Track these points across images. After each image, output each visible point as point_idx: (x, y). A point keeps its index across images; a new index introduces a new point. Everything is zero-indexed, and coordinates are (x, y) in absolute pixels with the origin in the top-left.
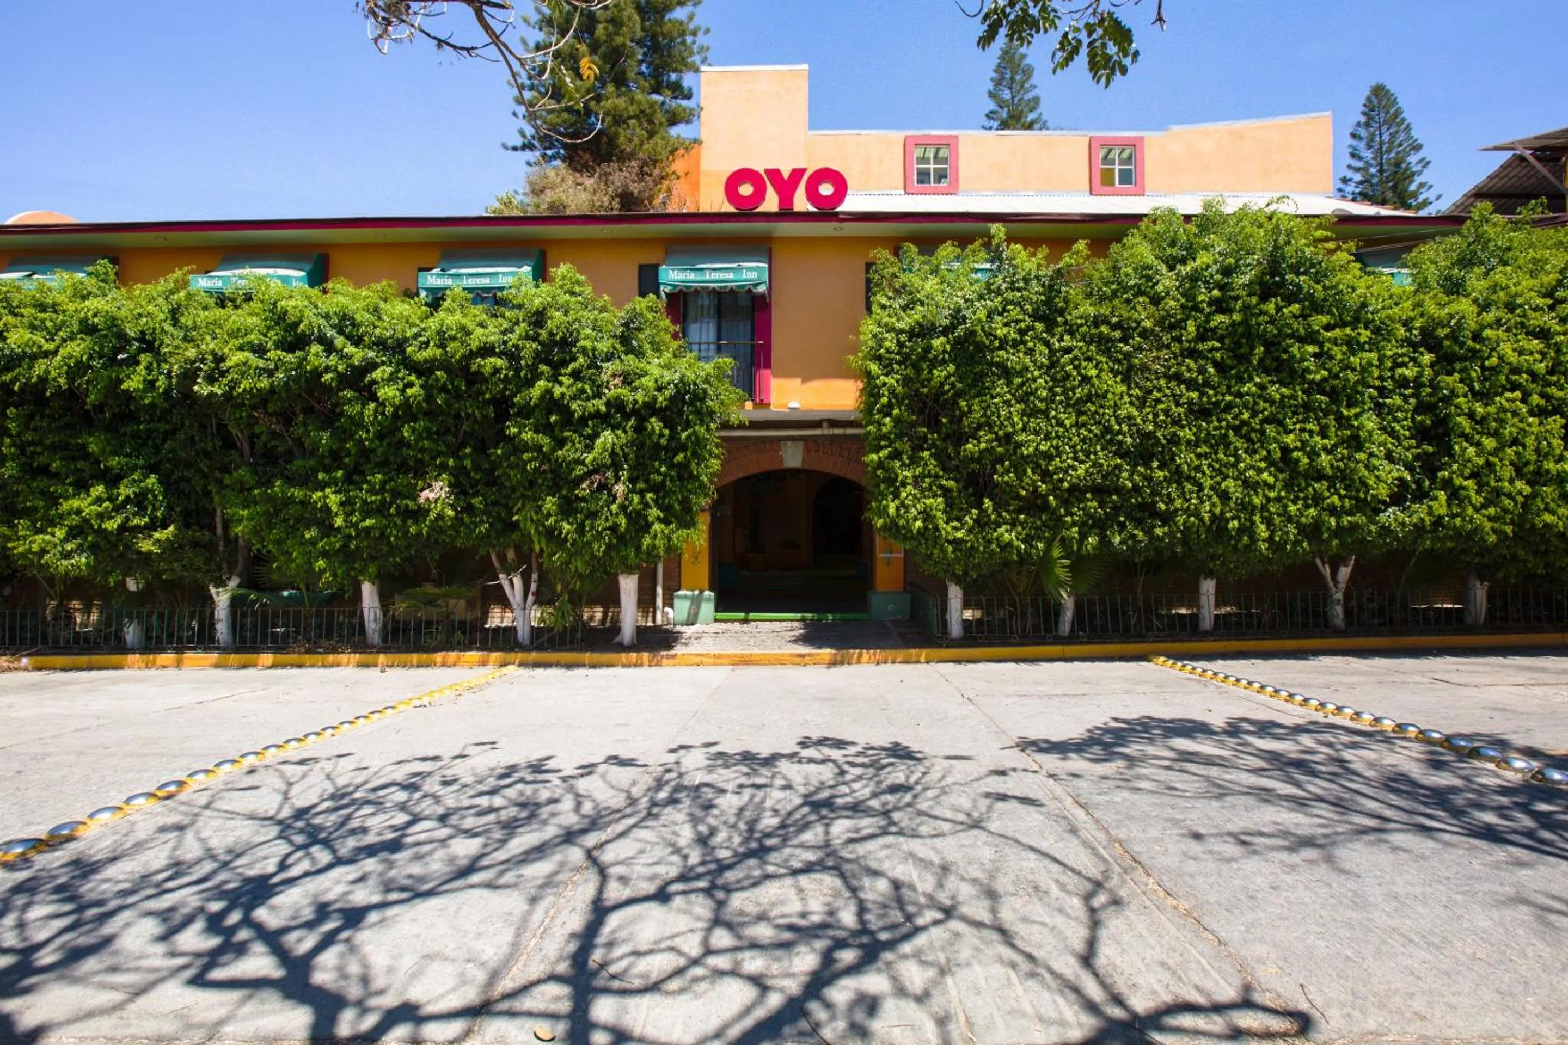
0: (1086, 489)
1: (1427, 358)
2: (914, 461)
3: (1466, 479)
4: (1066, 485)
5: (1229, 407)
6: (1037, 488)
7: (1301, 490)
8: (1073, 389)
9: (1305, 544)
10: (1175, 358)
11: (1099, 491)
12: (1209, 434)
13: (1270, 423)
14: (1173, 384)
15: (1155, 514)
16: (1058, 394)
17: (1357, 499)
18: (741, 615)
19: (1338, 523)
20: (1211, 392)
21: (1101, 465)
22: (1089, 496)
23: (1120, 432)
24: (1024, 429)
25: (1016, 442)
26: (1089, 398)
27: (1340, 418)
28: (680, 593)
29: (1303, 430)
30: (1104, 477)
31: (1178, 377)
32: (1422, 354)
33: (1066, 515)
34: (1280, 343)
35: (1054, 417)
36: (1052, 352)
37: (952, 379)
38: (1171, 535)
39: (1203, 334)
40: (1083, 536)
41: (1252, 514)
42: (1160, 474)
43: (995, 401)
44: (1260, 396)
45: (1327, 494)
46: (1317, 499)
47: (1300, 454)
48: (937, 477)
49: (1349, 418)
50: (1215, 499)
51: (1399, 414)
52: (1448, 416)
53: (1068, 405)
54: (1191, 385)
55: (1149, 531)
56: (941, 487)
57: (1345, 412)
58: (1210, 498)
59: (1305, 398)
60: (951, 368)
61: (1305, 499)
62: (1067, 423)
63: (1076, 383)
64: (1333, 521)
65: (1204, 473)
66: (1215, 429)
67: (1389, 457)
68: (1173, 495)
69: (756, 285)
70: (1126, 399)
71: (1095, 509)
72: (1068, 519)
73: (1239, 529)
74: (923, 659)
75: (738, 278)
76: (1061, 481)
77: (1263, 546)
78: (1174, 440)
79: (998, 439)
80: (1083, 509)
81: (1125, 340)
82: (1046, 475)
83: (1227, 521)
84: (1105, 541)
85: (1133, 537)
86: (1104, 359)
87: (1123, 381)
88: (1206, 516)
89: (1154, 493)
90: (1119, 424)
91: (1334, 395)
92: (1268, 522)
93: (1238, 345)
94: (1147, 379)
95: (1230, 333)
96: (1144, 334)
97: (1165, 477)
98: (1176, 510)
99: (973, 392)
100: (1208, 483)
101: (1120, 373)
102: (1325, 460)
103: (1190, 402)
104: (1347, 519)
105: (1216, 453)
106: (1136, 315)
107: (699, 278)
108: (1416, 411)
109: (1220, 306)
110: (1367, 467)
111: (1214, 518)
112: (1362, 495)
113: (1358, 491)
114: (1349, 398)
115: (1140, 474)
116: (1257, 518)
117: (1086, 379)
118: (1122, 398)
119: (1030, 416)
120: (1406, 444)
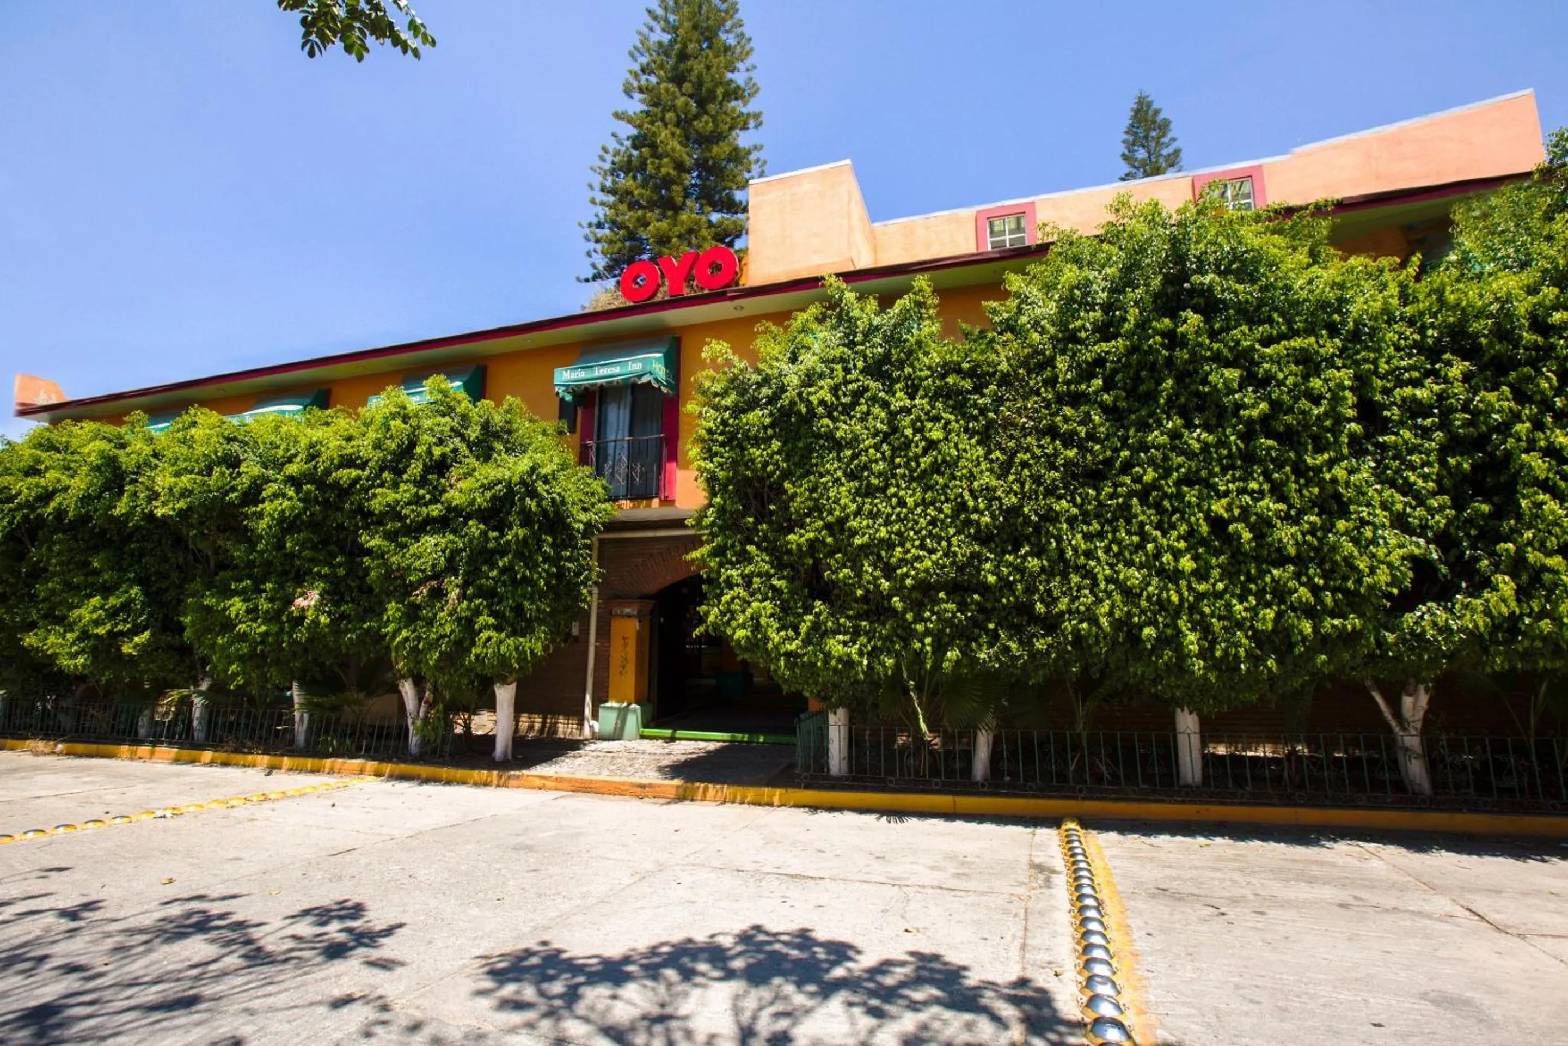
0: (937, 587)
1: (1457, 369)
2: (745, 558)
3: (1549, 554)
4: (909, 582)
5: (1127, 467)
6: (877, 586)
7: (1250, 579)
8: (917, 458)
9: (1270, 663)
10: (1048, 407)
11: (957, 589)
12: (1101, 504)
13: (1190, 484)
14: (1046, 441)
15: (1035, 619)
16: (899, 466)
17: (1346, 592)
18: (668, 732)
19: (1316, 629)
20: (1097, 447)
21: (955, 554)
22: (942, 595)
23: (976, 510)
24: (858, 513)
25: (850, 529)
26: (936, 468)
27: (1300, 470)
28: (608, 704)
29: (1243, 491)
30: (961, 569)
31: (1052, 432)
32: (1449, 363)
33: (915, 621)
34: (1196, 371)
35: (895, 495)
36: (892, 415)
37: (777, 457)
38: (1057, 647)
39: (1086, 373)
40: (940, 649)
41: (1177, 615)
42: (1033, 563)
43: (824, 480)
44: (1173, 449)
45: (1292, 584)
46: (1280, 593)
47: (1240, 526)
48: (770, 577)
49: (1318, 470)
50: (1118, 597)
51: (1415, 458)
52: (1508, 455)
53: (913, 479)
54: (1069, 440)
55: (1026, 643)
56: (773, 588)
57: (1309, 460)
58: (1109, 595)
59: (1242, 446)
60: (776, 445)
61: (1260, 595)
62: (910, 501)
63: (919, 451)
64: (1307, 627)
65: (1098, 560)
66: (1111, 497)
67: (1400, 522)
68: (1056, 593)
69: (640, 376)
70: (984, 466)
71: (954, 614)
72: (920, 627)
73: (1158, 639)
74: (776, 802)
75: (624, 371)
76: (907, 575)
77: (1198, 665)
78: (1050, 517)
79: (828, 526)
80: (937, 613)
81: (978, 389)
82: (889, 572)
83: (1140, 627)
84: (968, 656)
85: (1007, 649)
86: (952, 418)
87: (979, 443)
88: (1104, 622)
89: (1031, 590)
90: (975, 498)
91: (1288, 438)
92: (1204, 628)
93: (1137, 380)
94: (1012, 437)
95: (1124, 366)
96: (1005, 381)
97: (1043, 569)
98: (1062, 613)
99: (799, 472)
100: (1103, 572)
101: (978, 433)
102: (1286, 534)
103: (1068, 463)
104: (1331, 623)
105: (1115, 531)
106: (993, 357)
107: (589, 376)
108: (1444, 451)
109: (1106, 331)
110: (1356, 541)
111: (1118, 625)
112: (1350, 584)
113: (1345, 579)
114: (1316, 439)
115: (1010, 565)
116: (1183, 624)
117: (932, 445)
118: (979, 464)
119: (867, 495)
120: (1434, 503)
